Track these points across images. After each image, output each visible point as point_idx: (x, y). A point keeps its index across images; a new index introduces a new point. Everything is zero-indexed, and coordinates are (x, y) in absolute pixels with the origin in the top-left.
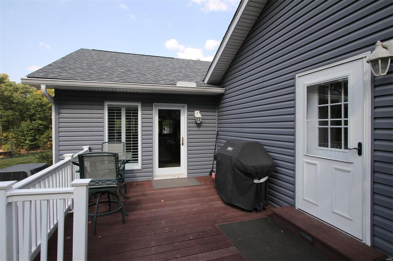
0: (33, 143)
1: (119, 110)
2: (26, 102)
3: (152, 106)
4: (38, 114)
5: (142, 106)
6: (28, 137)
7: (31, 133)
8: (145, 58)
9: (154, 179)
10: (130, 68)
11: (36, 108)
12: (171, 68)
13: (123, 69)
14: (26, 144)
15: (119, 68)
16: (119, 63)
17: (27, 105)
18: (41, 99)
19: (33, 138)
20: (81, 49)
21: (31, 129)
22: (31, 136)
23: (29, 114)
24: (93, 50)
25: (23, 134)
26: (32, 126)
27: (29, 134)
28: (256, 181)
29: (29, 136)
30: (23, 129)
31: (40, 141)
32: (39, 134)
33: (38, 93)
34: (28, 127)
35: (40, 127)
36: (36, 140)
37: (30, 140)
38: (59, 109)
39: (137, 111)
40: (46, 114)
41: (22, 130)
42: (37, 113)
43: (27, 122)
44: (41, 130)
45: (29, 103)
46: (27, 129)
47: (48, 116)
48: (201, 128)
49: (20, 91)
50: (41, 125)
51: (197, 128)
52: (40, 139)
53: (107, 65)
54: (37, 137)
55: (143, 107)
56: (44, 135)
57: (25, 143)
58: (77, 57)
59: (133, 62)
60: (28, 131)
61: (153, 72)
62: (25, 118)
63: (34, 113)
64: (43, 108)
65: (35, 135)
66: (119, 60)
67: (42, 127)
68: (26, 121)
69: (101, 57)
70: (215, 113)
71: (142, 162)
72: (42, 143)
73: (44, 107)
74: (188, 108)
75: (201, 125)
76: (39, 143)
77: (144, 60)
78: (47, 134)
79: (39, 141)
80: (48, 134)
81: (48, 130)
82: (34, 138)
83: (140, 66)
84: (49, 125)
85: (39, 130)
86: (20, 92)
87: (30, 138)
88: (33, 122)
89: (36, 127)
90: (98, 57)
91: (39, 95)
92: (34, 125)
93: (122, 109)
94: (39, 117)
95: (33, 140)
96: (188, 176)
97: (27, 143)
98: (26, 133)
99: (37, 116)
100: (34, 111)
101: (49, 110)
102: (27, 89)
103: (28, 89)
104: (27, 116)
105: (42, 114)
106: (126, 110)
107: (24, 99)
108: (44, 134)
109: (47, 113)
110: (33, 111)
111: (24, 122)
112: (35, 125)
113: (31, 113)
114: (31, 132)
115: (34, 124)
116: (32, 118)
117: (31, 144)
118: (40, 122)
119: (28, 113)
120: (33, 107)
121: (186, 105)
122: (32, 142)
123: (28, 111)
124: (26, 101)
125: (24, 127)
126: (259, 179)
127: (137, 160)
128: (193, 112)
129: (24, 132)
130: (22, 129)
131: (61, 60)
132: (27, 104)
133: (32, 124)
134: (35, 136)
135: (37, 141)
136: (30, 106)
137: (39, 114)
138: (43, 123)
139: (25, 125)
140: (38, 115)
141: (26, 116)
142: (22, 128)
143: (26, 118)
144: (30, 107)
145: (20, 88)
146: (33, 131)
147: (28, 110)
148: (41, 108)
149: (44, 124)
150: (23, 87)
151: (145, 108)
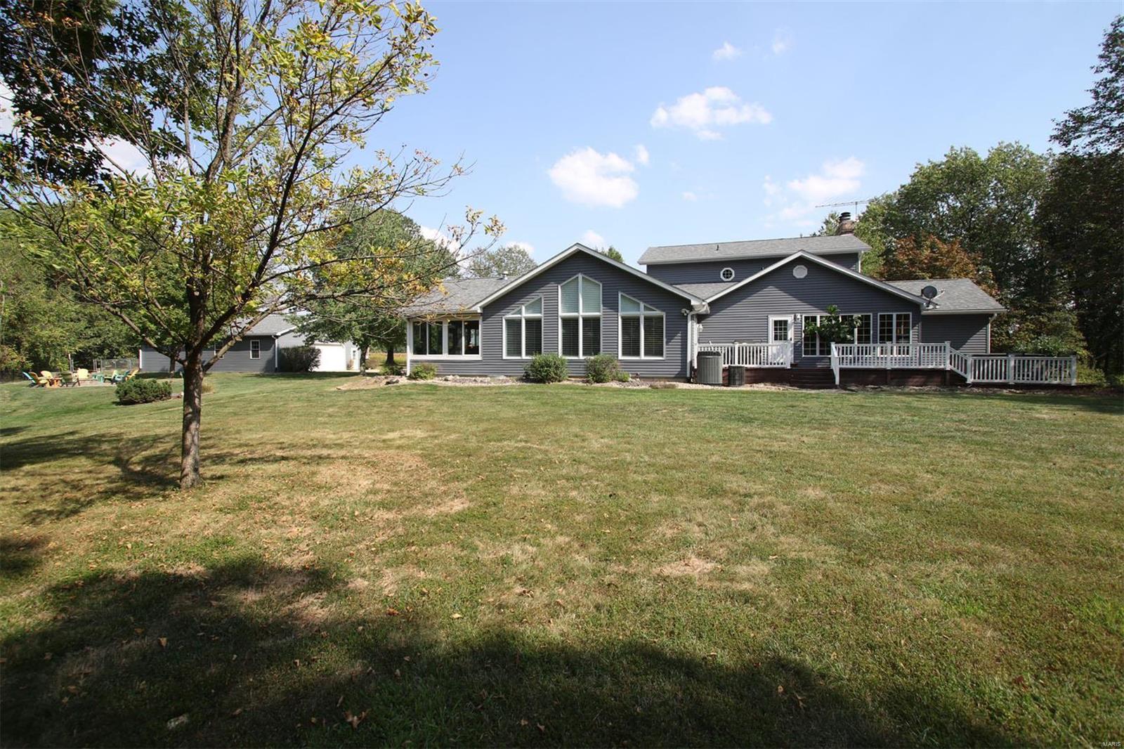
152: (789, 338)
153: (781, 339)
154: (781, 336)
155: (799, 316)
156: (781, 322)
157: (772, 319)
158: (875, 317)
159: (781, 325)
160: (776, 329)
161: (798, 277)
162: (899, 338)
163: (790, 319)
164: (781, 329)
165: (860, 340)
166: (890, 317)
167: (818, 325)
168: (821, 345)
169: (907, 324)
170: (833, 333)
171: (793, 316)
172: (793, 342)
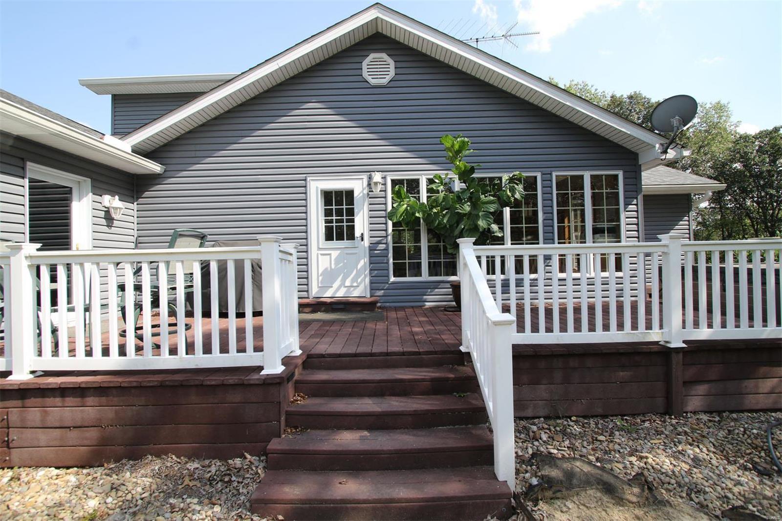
48: (113, 228)
51: (106, 228)
70: (132, 205)
74: (92, 186)
75: (112, 223)
121: (90, 180)
128: (101, 196)
152: (357, 234)
153: (340, 237)
154: (339, 229)
155: (377, 177)
156: (339, 194)
157: (317, 186)
158: (547, 180)
159: (339, 203)
160: (328, 213)
161: (373, 82)
162: (596, 231)
163: (357, 185)
164: (339, 213)
165: (517, 237)
166: (578, 182)
167: (424, 198)
168: (432, 251)
169: (614, 198)
170: (460, 217)
171: (365, 177)
172: (366, 243)
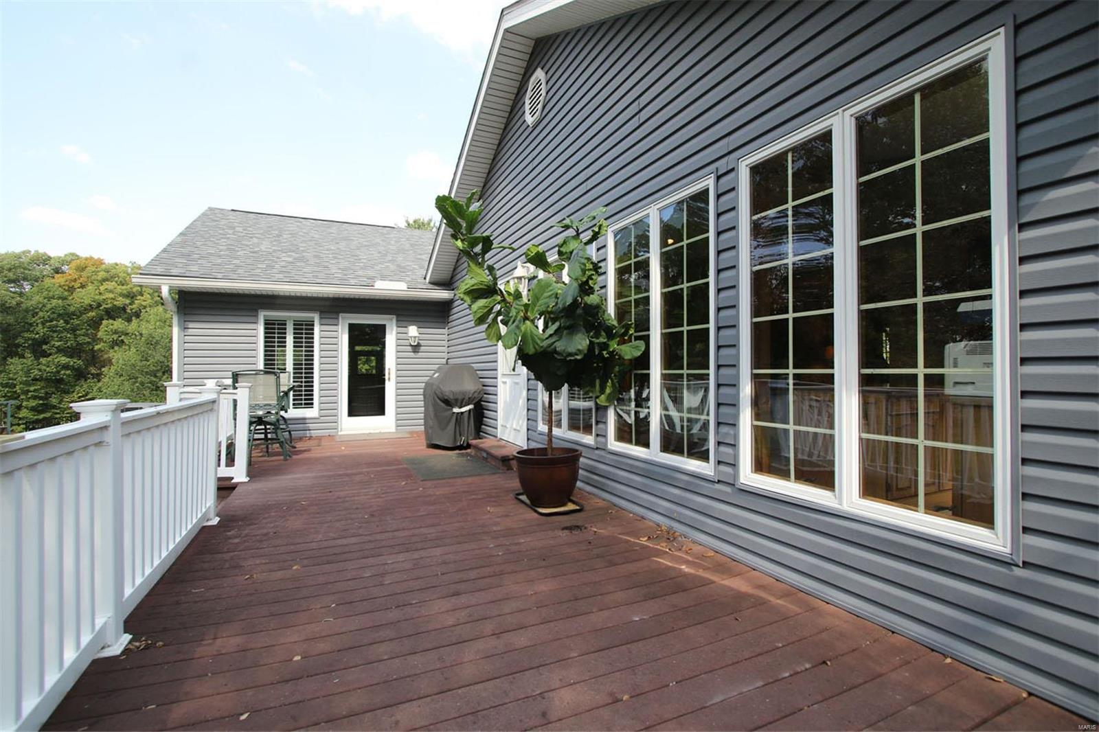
0: (41, 416)
1: (282, 324)
2: (24, 306)
3: (337, 318)
4: (57, 337)
5: (321, 318)
6: (28, 400)
7: (35, 390)
8: (334, 229)
9: (340, 433)
10: (304, 254)
11: (51, 321)
12: (380, 252)
13: (290, 256)
14: (20, 419)
15: (284, 254)
16: (284, 243)
17: (26, 314)
18: (64, 299)
19: (41, 402)
20: (209, 208)
21: (35, 379)
22: (35, 398)
23: (29, 339)
24: (233, 210)
25: (14, 392)
26: (40, 370)
27: (31, 392)
28: (456, 410)
29: (29, 398)
30: (12, 379)
31: (62, 410)
32: (59, 393)
33: (58, 281)
34: (28, 372)
35: (62, 372)
36: (51, 409)
37: (33, 407)
38: (185, 321)
39: (313, 325)
40: (81, 339)
41: (11, 381)
42: (55, 335)
43: (25, 360)
44: (64, 381)
45: (31, 308)
46: (25, 379)
47: (85, 344)
48: (420, 354)
49: (6, 277)
50: (66, 367)
51: (412, 354)
52: (62, 406)
53: (263, 248)
54: (54, 400)
55: (323, 320)
56: (74, 394)
57: (16, 418)
58: (206, 229)
59: (311, 240)
60: (27, 383)
61: (343, 261)
62: (19, 347)
63: (45, 334)
64: (72, 321)
65: (47, 393)
66: (285, 236)
67: (68, 372)
68: (24, 357)
69: (251, 229)
70: (444, 330)
71: (319, 407)
72: (68, 415)
73: (74, 319)
74: (397, 321)
75: (419, 349)
76: (58, 416)
77: (332, 233)
78: (84, 393)
79: (58, 411)
80: (84, 391)
81: (86, 380)
82: (45, 402)
83: (321, 248)
84: (87, 367)
85: (60, 381)
86: (5, 279)
87: (33, 403)
88: (43, 360)
89: (52, 372)
90: (244, 230)
91: (60, 286)
92: (44, 367)
93: (287, 323)
94: (59, 346)
95: (40, 408)
96: (397, 430)
97: (24, 415)
98: (20, 389)
99: (53, 343)
100: (45, 329)
101: (88, 327)
102: (26, 272)
103: (30, 270)
104: (23, 343)
105: (69, 337)
106: (294, 325)
107: (19, 298)
108: (73, 392)
109: (83, 335)
110: (41, 330)
111: (17, 359)
112: (48, 369)
113: (37, 336)
114: (36, 388)
115: (44, 365)
116: (39, 349)
117: (36, 417)
118: (63, 358)
119: (26, 335)
120: (44, 317)
121: (395, 316)
122: (40, 412)
123: (28, 331)
124: (22, 303)
125: (15, 374)
126: (460, 408)
127: (312, 404)
128: (406, 327)
129: (15, 386)
130: (10, 379)
131: (179, 239)
132: (27, 311)
133: (38, 365)
134: (48, 396)
135: (53, 411)
136: (34, 317)
137: (61, 337)
138: (72, 363)
139: (20, 367)
140: (57, 341)
141: (20, 343)
142: (11, 375)
143: (21, 348)
144: (34, 319)
145: (5, 268)
146: (43, 384)
147: (29, 327)
148: (67, 322)
149: (73, 366)
150: (13, 263)
151: (325, 321)
